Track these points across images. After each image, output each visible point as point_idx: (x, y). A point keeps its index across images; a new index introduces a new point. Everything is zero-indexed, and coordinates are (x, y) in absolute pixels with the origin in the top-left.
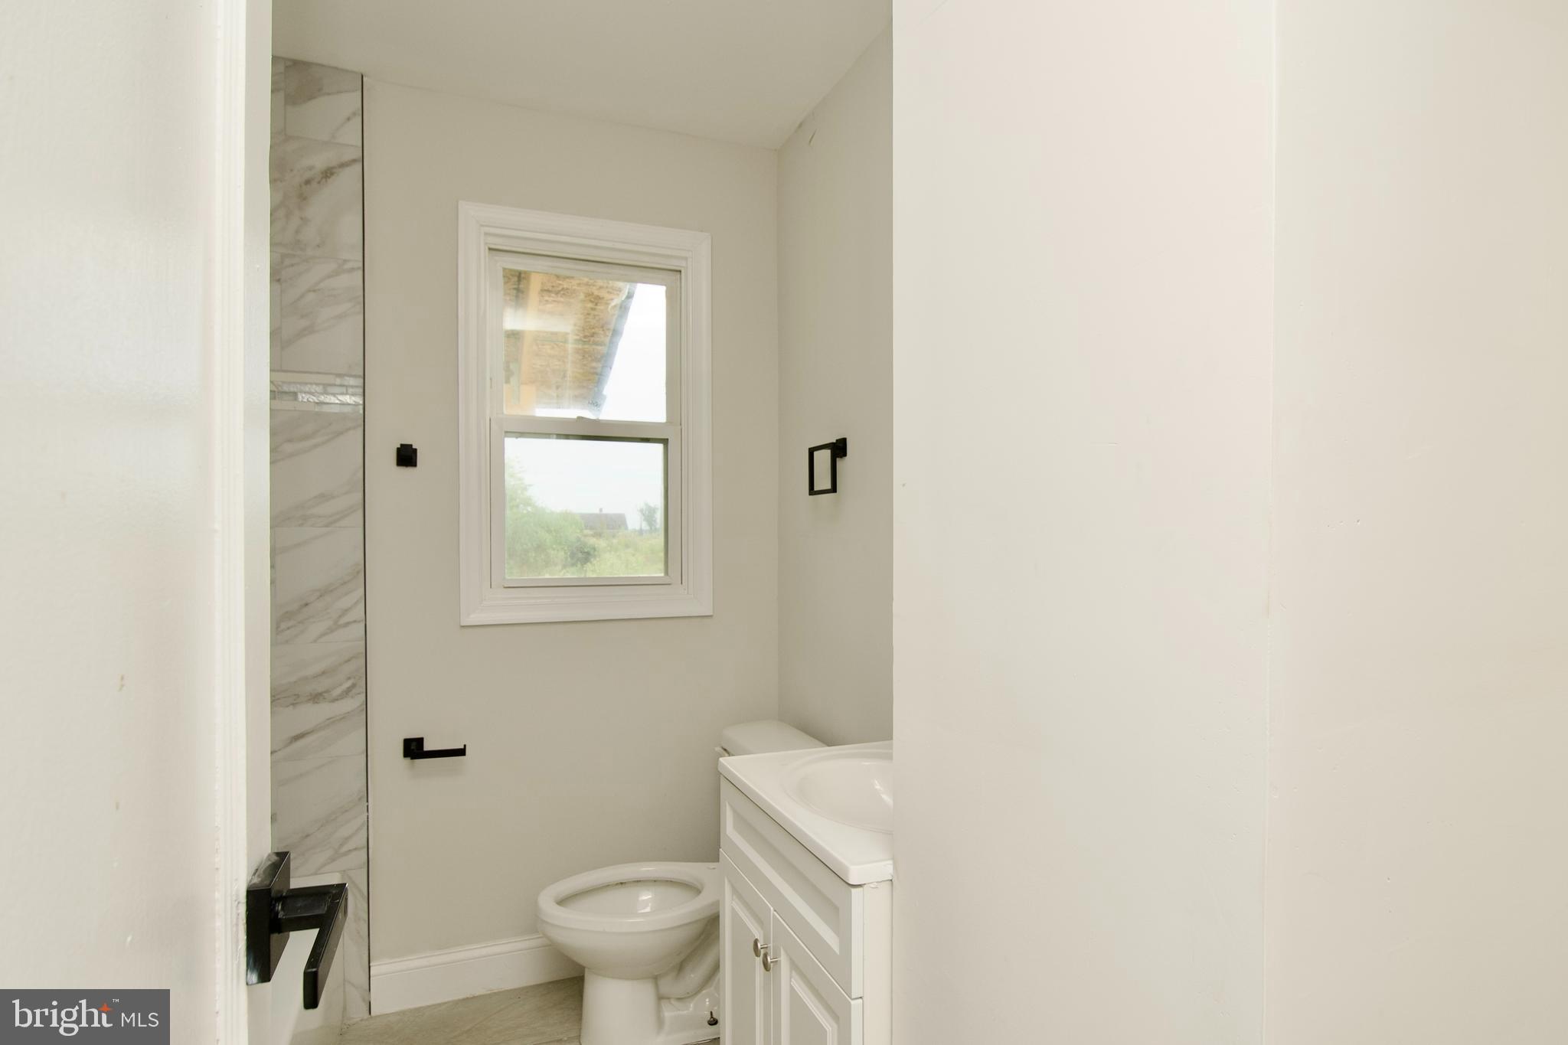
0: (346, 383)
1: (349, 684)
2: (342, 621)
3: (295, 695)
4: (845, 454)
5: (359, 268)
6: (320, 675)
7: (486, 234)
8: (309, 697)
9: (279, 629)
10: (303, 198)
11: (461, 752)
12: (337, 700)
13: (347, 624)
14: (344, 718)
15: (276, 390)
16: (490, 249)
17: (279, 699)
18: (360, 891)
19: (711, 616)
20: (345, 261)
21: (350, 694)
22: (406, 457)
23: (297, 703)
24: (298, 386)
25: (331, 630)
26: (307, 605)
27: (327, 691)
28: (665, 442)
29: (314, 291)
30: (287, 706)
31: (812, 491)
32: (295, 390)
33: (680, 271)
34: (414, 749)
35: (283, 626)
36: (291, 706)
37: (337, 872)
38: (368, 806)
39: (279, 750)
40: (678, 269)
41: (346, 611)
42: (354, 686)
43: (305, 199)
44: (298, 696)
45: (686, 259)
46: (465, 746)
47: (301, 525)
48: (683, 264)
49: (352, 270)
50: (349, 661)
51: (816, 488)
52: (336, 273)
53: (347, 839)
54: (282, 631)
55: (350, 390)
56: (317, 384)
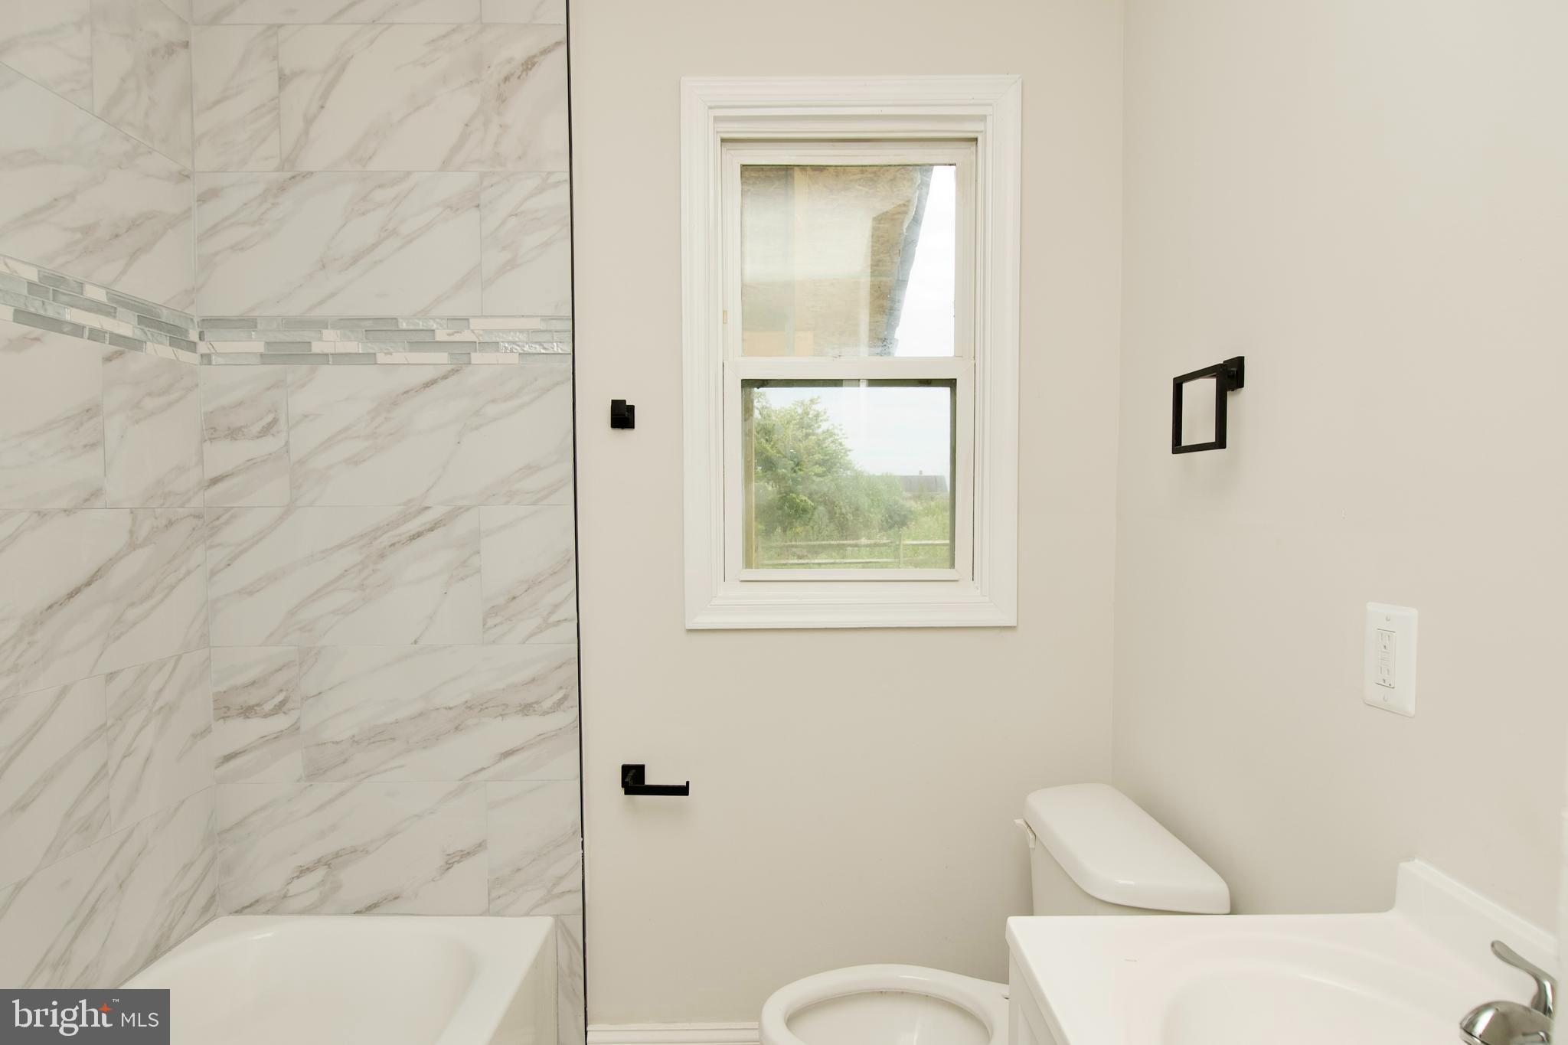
0: (552, 328)
1: (560, 694)
2: (554, 618)
3: (504, 704)
4: (1241, 385)
5: (566, 181)
6: (529, 683)
7: (716, 119)
8: (519, 709)
9: (487, 626)
10: (502, 99)
11: (683, 790)
12: (548, 713)
13: (559, 622)
14: (556, 735)
15: (477, 340)
16: (723, 140)
17: (487, 708)
18: (575, 942)
19: (1014, 627)
20: (550, 173)
21: (562, 707)
22: (622, 416)
23: (505, 714)
24: (501, 334)
25: (540, 630)
26: (514, 598)
27: (537, 702)
28: (951, 383)
29: (516, 215)
30: (496, 717)
31: (1178, 447)
32: (498, 340)
33: (976, 140)
34: (634, 780)
35: (491, 622)
36: (500, 718)
37: (551, 916)
38: (583, 842)
39: (489, 767)
40: (972, 135)
41: (556, 607)
42: (565, 698)
43: (503, 101)
44: (506, 705)
45: (983, 118)
46: (688, 783)
47: (507, 503)
48: (979, 126)
49: (558, 184)
50: (560, 667)
51: (1186, 441)
52: (541, 190)
53: (561, 878)
54: (490, 628)
55: (556, 337)
56: (521, 331)
